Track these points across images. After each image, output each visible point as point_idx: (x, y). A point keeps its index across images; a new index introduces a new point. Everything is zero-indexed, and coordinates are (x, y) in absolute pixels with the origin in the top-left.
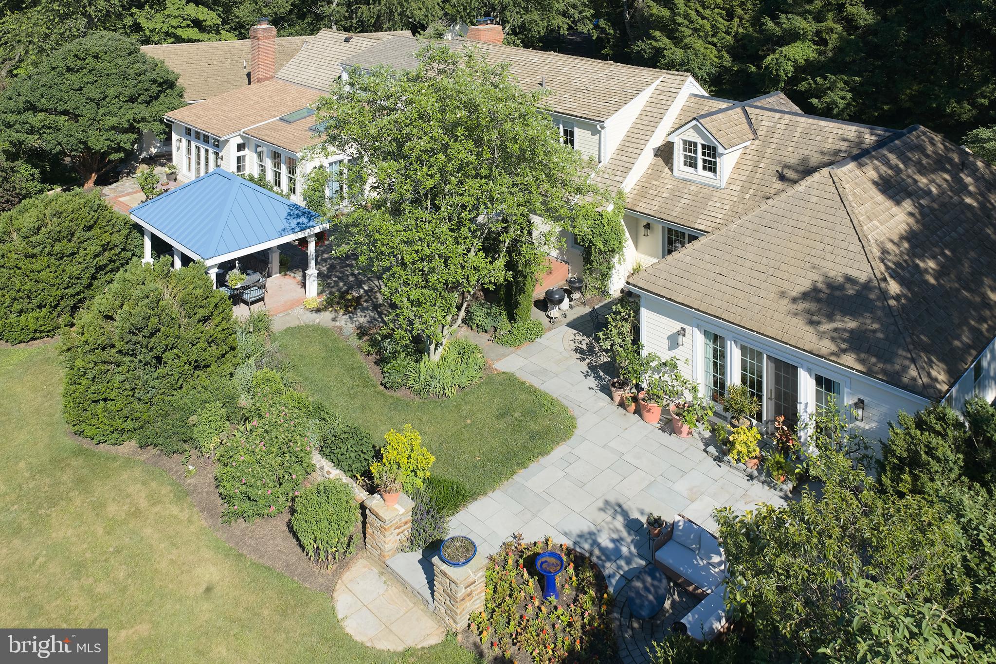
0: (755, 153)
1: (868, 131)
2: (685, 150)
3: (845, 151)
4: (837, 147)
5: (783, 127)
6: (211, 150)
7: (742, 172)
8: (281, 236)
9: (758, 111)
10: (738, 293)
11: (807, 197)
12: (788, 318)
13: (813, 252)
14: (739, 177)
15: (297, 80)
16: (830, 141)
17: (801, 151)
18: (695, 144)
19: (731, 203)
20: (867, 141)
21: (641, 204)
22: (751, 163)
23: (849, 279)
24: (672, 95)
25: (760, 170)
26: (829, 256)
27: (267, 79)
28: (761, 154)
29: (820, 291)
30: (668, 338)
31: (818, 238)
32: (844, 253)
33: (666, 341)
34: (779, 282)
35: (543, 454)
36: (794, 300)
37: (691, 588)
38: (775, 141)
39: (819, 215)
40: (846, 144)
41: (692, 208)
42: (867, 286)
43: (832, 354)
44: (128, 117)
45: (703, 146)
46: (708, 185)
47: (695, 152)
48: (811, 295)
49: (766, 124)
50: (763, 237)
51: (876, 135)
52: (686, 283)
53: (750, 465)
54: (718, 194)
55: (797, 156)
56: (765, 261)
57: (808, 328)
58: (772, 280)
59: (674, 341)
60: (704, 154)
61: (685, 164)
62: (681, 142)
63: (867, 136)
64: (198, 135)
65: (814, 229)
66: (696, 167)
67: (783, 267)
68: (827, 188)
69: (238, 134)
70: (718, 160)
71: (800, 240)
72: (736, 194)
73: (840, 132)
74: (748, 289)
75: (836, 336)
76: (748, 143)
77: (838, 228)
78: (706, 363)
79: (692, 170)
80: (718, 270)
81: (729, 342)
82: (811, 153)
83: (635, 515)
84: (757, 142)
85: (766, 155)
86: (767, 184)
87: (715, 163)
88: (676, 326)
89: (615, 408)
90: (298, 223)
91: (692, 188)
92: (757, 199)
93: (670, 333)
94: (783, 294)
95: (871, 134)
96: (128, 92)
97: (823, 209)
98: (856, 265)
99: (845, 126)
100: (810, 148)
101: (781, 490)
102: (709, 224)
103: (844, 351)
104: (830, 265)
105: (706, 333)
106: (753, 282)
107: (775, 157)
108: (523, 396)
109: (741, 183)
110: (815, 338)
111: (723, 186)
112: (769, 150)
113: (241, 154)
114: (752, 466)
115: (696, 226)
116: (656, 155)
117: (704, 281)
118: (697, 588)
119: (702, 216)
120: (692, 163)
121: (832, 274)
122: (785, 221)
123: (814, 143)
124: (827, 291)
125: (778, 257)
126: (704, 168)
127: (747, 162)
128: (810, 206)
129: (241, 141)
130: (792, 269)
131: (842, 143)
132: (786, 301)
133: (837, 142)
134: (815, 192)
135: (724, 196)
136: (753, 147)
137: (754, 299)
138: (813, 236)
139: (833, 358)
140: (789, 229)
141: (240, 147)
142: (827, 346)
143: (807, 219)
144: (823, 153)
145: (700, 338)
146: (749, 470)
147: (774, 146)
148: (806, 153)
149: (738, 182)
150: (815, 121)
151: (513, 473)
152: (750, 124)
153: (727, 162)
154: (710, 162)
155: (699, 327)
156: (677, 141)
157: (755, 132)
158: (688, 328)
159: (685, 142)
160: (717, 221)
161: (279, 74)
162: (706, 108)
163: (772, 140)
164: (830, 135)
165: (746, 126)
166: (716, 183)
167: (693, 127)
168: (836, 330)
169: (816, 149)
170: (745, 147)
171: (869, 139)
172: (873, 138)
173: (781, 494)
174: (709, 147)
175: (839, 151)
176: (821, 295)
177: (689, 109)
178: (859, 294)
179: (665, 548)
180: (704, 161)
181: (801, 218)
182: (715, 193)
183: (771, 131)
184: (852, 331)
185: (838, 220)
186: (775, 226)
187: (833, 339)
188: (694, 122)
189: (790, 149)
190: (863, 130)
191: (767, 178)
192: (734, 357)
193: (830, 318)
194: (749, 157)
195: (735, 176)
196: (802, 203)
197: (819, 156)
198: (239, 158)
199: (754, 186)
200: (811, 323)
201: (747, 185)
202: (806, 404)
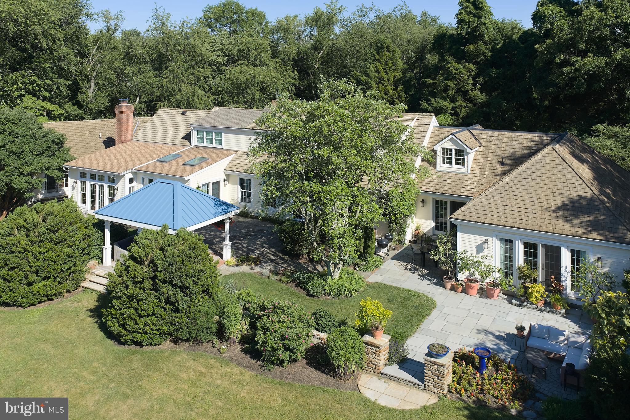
0: (482, 153)
1: (544, 135)
2: (443, 154)
3: (535, 147)
4: (530, 145)
5: (495, 138)
6: (106, 186)
7: (478, 164)
8: (216, 217)
9: (478, 131)
10: (520, 214)
11: (543, 161)
12: (553, 222)
13: (556, 187)
14: (477, 167)
15: (152, 140)
16: (525, 142)
17: (509, 150)
18: (451, 150)
19: (477, 180)
20: (546, 141)
21: (423, 187)
22: (482, 159)
23: (581, 197)
24: (427, 126)
25: (489, 162)
26: (566, 188)
27: (128, 141)
28: (487, 153)
29: (567, 205)
30: (476, 247)
31: (557, 180)
32: (574, 185)
33: (475, 250)
34: (542, 205)
35: (428, 315)
36: (554, 211)
37: (552, 356)
38: (493, 146)
39: (554, 169)
40: (534, 143)
41: (454, 185)
42: (591, 199)
43: (584, 233)
44: (41, 165)
45: (456, 150)
46: (460, 173)
47: (451, 154)
48: (563, 207)
49: (485, 137)
50: (525, 184)
51: (550, 137)
52: (488, 213)
53: (539, 304)
54: (467, 177)
55: (508, 152)
56: (530, 195)
57: (566, 224)
58: (537, 204)
59: (480, 248)
60: (456, 155)
61: (444, 162)
62: (441, 150)
63: (545, 138)
64: (93, 177)
65: (552, 176)
66: (451, 163)
67: (542, 197)
68: (553, 156)
69: (131, 171)
70: (466, 157)
71: (547, 183)
72: (478, 175)
73: (529, 137)
74: (525, 210)
75: (582, 225)
76: (477, 149)
77: (566, 174)
78: (501, 257)
79: (448, 165)
80: (505, 204)
81: (517, 242)
82: (515, 150)
83: (497, 333)
84: (482, 147)
85: (490, 154)
86: (495, 168)
87: (464, 160)
88: (482, 239)
89: (449, 291)
90: (222, 209)
91: (450, 175)
92: (491, 176)
93: (477, 244)
94: (546, 210)
95: (547, 137)
96: (39, 148)
97: (555, 166)
98: (582, 190)
99: (532, 135)
100: (514, 147)
101: (560, 313)
102: (469, 192)
103: (590, 231)
104: (568, 192)
105: (501, 240)
106: (527, 207)
107: (495, 154)
108: (395, 291)
109: (479, 170)
110: (572, 229)
111: (469, 172)
112: (491, 151)
113: (132, 185)
114: (541, 304)
115: (462, 194)
116: (422, 161)
117: (499, 211)
118: (556, 354)
119: (462, 189)
120: (448, 161)
121: (571, 196)
122: (535, 174)
123: (516, 145)
124: (571, 205)
125: (537, 192)
126: (456, 163)
127: (480, 158)
128: (546, 165)
129: (131, 176)
130: (547, 197)
131: (532, 143)
132: (549, 213)
133: (529, 143)
134: (547, 158)
135: (471, 177)
136: (481, 150)
137: (530, 215)
138: (553, 180)
139: (585, 236)
140: (538, 178)
141: (131, 181)
142: (579, 230)
143: (547, 172)
144: (522, 149)
145: (497, 243)
146: (539, 307)
147: (493, 148)
148: (513, 150)
149: (477, 169)
150: (514, 134)
151: (419, 325)
152: (476, 138)
153: (470, 159)
154: (460, 159)
155: (497, 236)
156: (439, 148)
157: (479, 142)
158: (490, 239)
159: (444, 149)
160: (473, 190)
161: (136, 138)
162: (446, 133)
163: (491, 145)
164: (524, 140)
165: (473, 139)
166: (465, 171)
167: (449, 140)
168: (582, 222)
169: (517, 147)
170: (476, 151)
171: (546, 139)
172: (548, 139)
173: (561, 315)
174: (459, 151)
175: (532, 147)
176: (568, 207)
177: (435, 134)
178: (588, 204)
179: (530, 339)
180: (456, 159)
181: (544, 172)
182: (465, 177)
183: (489, 141)
184: (590, 221)
185: (565, 170)
186: (530, 177)
187: (582, 227)
188: (451, 136)
189: (503, 149)
190: (541, 135)
191: (494, 165)
192: (520, 249)
193: (577, 217)
194: (480, 156)
195: (474, 166)
196: (542, 165)
197: (521, 151)
198: (130, 188)
199: (487, 170)
200: (567, 221)
201: (483, 170)
202: (566, 267)
